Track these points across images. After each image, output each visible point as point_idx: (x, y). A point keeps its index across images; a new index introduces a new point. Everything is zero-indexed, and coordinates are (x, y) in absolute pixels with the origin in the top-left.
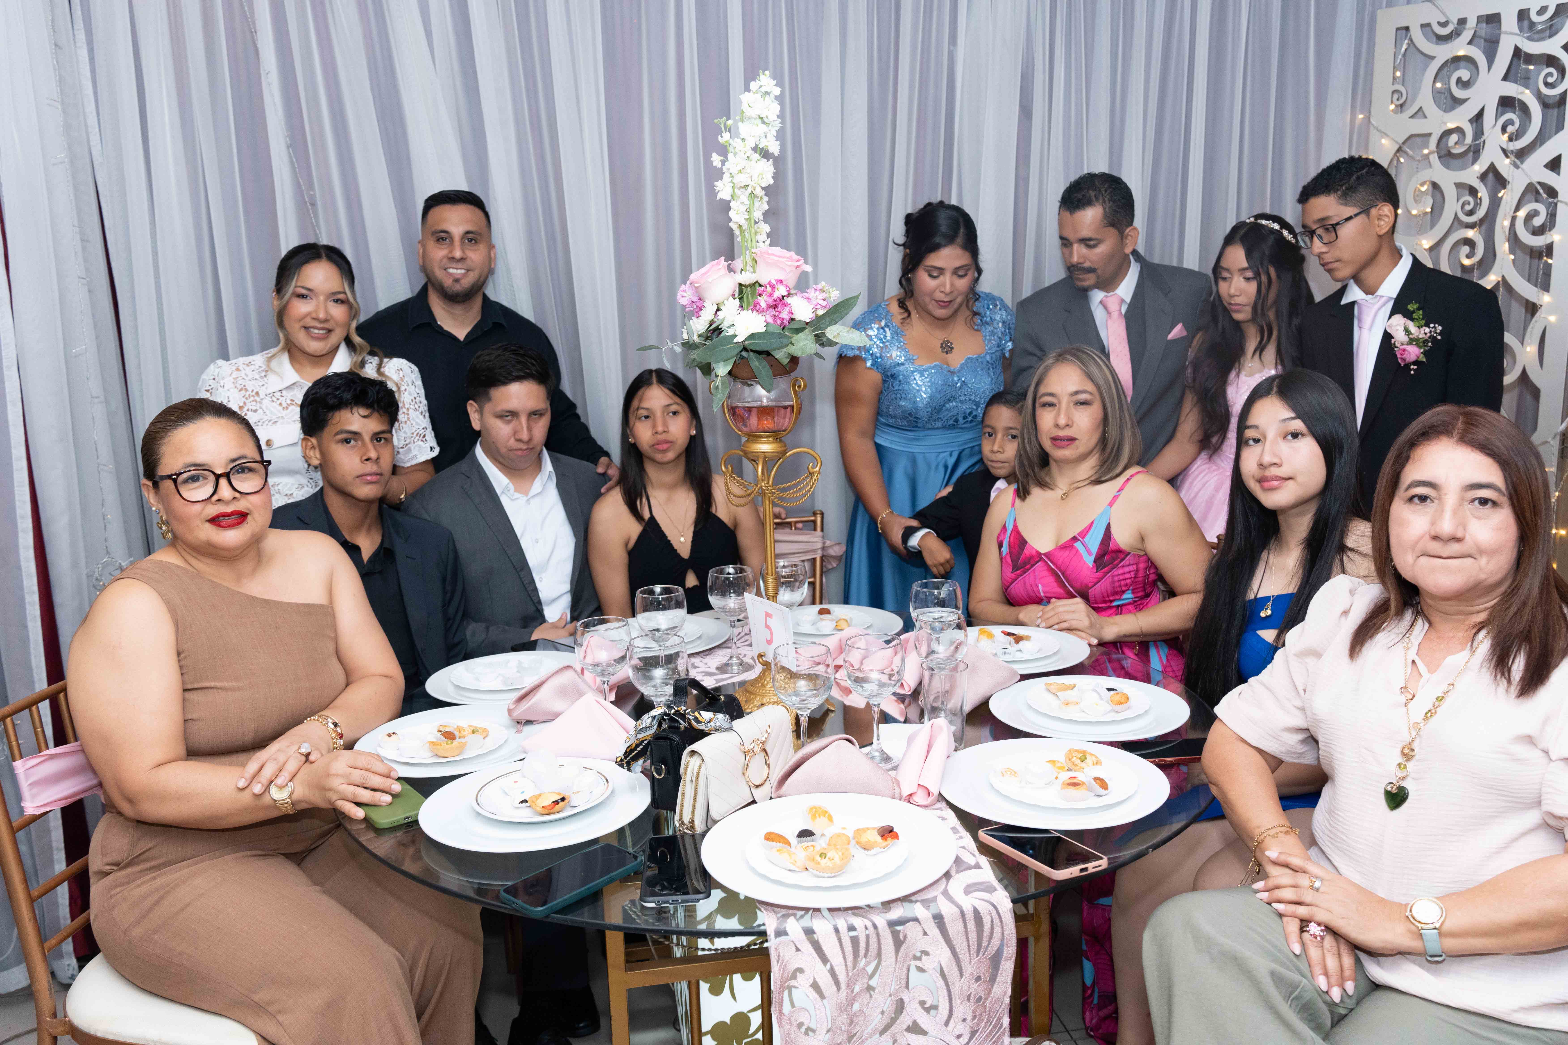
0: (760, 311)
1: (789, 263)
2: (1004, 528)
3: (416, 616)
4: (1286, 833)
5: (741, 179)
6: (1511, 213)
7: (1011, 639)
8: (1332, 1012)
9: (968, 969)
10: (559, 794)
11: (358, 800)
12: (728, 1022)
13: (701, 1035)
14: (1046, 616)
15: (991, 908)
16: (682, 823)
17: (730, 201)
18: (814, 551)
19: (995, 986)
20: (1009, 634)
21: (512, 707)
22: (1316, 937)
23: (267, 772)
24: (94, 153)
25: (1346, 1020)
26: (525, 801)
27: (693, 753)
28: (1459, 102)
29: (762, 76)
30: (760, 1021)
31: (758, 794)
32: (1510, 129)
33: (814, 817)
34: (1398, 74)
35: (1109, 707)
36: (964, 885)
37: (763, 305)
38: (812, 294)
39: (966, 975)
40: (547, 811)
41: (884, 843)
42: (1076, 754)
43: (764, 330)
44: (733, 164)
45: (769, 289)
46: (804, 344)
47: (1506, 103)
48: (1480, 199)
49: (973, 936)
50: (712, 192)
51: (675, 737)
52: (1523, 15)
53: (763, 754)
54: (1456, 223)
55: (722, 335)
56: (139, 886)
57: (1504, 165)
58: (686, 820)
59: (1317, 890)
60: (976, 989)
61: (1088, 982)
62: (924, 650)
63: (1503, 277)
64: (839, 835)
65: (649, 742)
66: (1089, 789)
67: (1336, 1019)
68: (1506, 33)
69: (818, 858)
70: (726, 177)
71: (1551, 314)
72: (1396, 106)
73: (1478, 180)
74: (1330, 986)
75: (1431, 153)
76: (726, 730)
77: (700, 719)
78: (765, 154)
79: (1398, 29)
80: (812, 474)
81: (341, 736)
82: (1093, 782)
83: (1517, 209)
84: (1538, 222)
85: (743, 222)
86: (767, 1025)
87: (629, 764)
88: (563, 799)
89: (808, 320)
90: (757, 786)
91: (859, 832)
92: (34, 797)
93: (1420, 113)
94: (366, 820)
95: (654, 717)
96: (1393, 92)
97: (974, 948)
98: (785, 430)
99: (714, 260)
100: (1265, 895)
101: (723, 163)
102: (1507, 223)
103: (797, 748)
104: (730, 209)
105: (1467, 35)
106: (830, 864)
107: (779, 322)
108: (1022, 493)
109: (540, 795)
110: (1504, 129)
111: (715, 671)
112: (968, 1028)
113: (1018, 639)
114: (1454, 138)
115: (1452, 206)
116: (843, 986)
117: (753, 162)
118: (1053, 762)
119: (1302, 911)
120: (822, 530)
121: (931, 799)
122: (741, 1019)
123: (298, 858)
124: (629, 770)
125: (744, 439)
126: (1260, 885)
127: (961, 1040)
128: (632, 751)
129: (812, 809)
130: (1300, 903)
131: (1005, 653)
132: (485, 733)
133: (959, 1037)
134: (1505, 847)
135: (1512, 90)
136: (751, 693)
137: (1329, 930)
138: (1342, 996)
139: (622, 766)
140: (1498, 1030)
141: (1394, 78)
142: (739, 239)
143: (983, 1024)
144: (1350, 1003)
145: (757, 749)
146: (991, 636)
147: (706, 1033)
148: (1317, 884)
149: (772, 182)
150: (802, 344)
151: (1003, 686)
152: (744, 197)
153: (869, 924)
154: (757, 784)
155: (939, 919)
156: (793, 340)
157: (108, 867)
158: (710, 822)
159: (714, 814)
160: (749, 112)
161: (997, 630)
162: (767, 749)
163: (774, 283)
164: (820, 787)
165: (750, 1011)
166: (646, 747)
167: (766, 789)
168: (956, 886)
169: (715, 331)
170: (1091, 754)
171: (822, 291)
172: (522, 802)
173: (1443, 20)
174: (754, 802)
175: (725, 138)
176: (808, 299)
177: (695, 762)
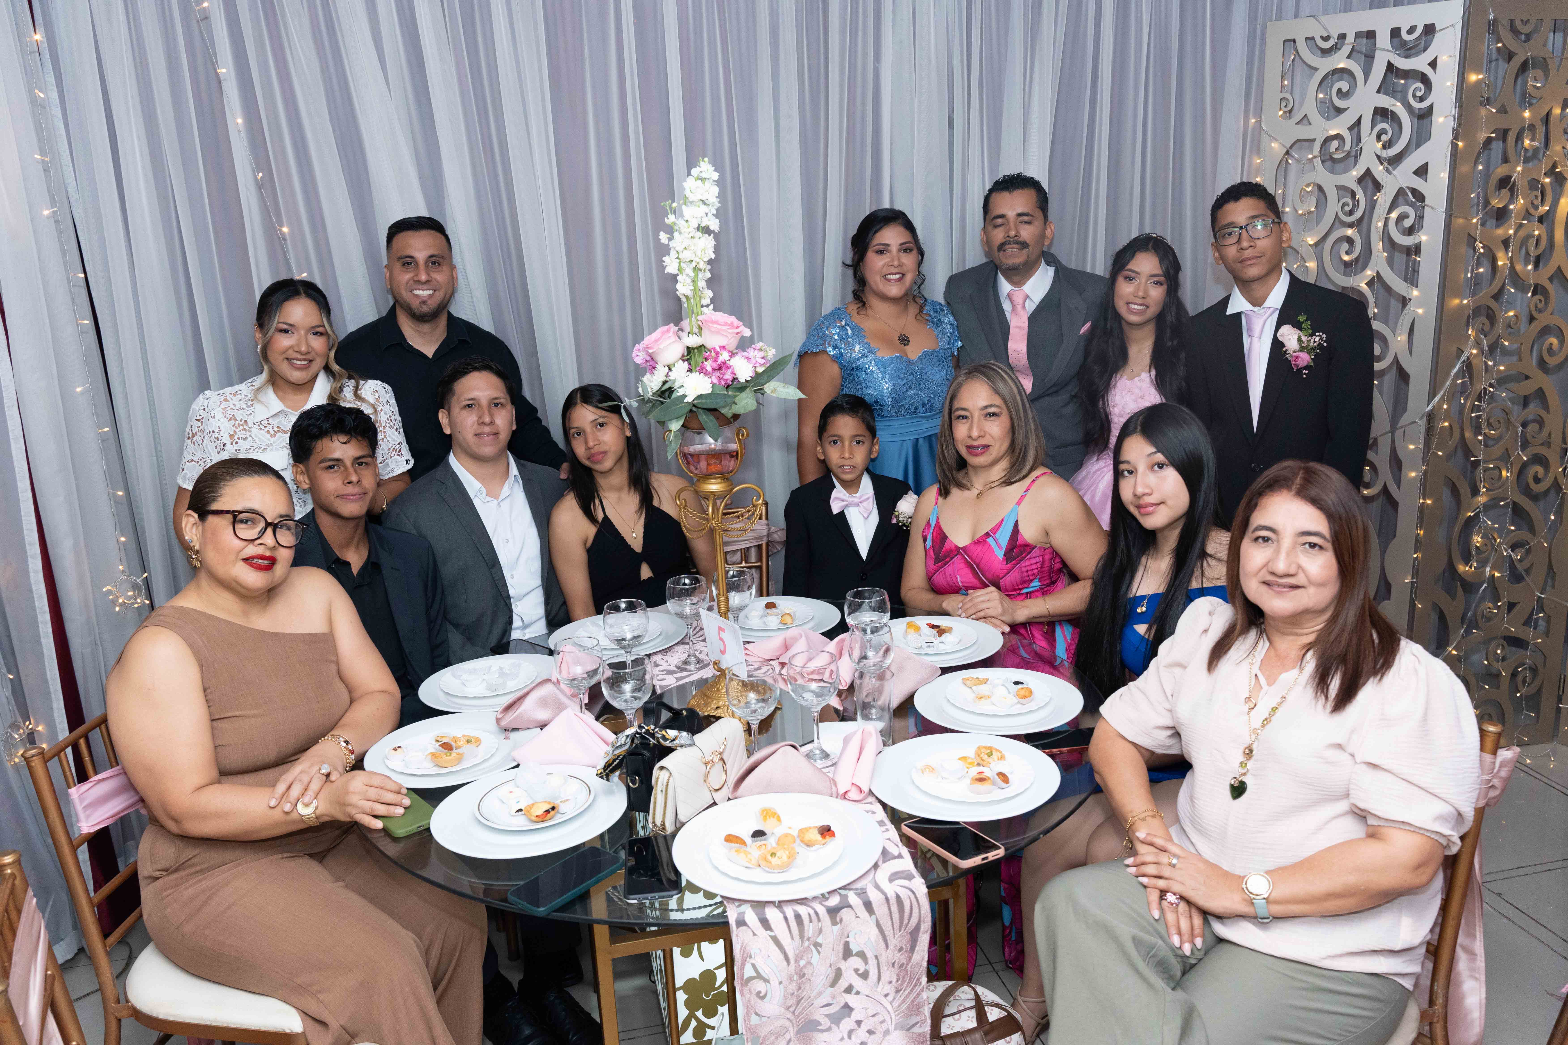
0: (706, 374)
1: (731, 331)
2: (928, 524)
3: (404, 623)
4: (1153, 817)
5: (686, 255)
6: (1385, 216)
7: (935, 631)
8: (1184, 963)
9: (892, 942)
10: (549, 803)
11: (376, 813)
12: (697, 978)
13: (675, 990)
14: (966, 607)
15: (910, 893)
16: (655, 825)
17: (677, 275)
18: (761, 538)
19: (915, 954)
20: (933, 627)
21: (500, 716)
22: (1172, 904)
23: (295, 792)
24: (70, 190)
25: (1196, 968)
26: (521, 810)
27: (662, 768)
28: (1339, 111)
29: (702, 164)
30: (724, 976)
31: (717, 796)
32: (1384, 138)
33: (765, 819)
34: (1286, 83)
35: (1015, 700)
36: (889, 874)
37: (709, 369)
38: (752, 353)
39: (891, 947)
40: (540, 820)
41: (824, 841)
42: (983, 750)
43: (710, 392)
44: (678, 242)
45: (713, 354)
46: (745, 403)
47: (1381, 113)
48: (1358, 201)
49: (896, 916)
50: (661, 267)
51: (647, 754)
52: (1395, 33)
53: (721, 763)
54: (1337, 223)
55: (674, 396)
56: (187, 889)
57: (1378, 171)
58: (658, 823)
59: (1174, 866)
60: (899, 957)
61: (1007, 922)
62: (857, 654)
63: (1378, 272)
64: (786, 835)
65: (624, 757)
66: (994, 783)
67: (1188, 968)
68: (1380, 49)
69: (769, 858)
70: (673, 253)
71: (1419, 308)
72: (1284, 112)
73: (1356, 184)
74: (1182, 942)
75: (1315, 157)
76: (690, 745)
77: (667, 737)
78: (706, 230)
79: (1285, 41)
80: (755, 506)
81: (352, 752)
82: (996, 777)
83: (1390, 211)
84: (1408, 223)
85: (690, 294)
86: (730, 978)
87: (607, 776)
88: (553, 808)
89: (749, 379)
90: (716, 790)
91: (802, 831)
92: (88, 817)
93: (1305, 120)
94: (384, 830)
95: (628, 736)
96: (1281, 100)
97: (897, 925)
98: (732, 472)
99: (664, 325)
100: (1133, 870)
101: (670, 239)
102: (1381, 224)
103: (750, 753)
104: (677, 281)
105: (1346, 49)
106: (779, 862)
107: (723, 383)
108: (944, 492)
109: (533, 805)
110: (1378, 138)
111: (675, 669)
112: (893, 988)
113: (941, 631)
114: (1335, 144)
115: (1333, 207)
116: (792, 961)
117: (696, 240)
118: (963, 759)
119: (1161, 883)
120: (767, 519)
121: (862, 795)
122: (708, 976)
123: (319, 857)
124: (608, 780)
125: (695, 480)
126: (1129, 861)
127: (888, 998)
128: (610, 765)
129: (763, 811)
130: (1160, 877)
131: (929, 647)
132: (478, 741)
133: (886, 995)
134: (1321, 829)
135: (1386, 101)
136: (708, 697)
137: (1182, 898)
138: (1192, 950)
139: (602, 777)
140: (1311, 974)
141: (1282, 86)
142: (686, 305)
143: (905, 985)
144: (1199, 955)
145: (716, 759)
146: (917, 629)
147: (679, 989)
148: (1175, 861)
149: (713, 256)
150: (743, 403)
151: (926, 681)
152: (689, 271)
153: (812, 912)
154: (717, 788)
155: (868, 906)
156: (737, 399)
157: (158, 873)
158: (679, 826)
159: (682, 818)
160: (691, 197)
161: (922, 621)
162: (725, 758)
163: (718, 349)
164: (769, 788)
165: (715, 969)
166: (622, 761)
167: (725, 792)
168: (882, 875)
169: (666, 392)
170: (996, 750)
171: (760, 350)
172: (518, 811)
173: (1325, 35)
174: (715, 804)
175: (671, 219)
176: (748, 358)
177: (664, 775)
